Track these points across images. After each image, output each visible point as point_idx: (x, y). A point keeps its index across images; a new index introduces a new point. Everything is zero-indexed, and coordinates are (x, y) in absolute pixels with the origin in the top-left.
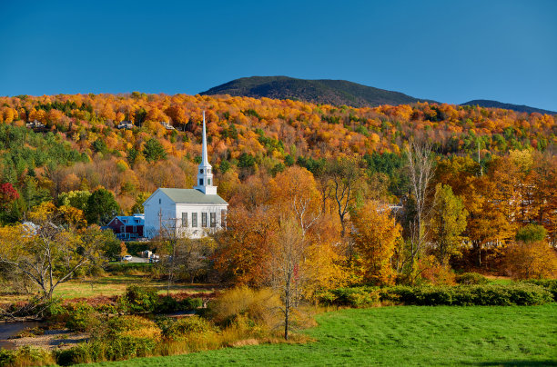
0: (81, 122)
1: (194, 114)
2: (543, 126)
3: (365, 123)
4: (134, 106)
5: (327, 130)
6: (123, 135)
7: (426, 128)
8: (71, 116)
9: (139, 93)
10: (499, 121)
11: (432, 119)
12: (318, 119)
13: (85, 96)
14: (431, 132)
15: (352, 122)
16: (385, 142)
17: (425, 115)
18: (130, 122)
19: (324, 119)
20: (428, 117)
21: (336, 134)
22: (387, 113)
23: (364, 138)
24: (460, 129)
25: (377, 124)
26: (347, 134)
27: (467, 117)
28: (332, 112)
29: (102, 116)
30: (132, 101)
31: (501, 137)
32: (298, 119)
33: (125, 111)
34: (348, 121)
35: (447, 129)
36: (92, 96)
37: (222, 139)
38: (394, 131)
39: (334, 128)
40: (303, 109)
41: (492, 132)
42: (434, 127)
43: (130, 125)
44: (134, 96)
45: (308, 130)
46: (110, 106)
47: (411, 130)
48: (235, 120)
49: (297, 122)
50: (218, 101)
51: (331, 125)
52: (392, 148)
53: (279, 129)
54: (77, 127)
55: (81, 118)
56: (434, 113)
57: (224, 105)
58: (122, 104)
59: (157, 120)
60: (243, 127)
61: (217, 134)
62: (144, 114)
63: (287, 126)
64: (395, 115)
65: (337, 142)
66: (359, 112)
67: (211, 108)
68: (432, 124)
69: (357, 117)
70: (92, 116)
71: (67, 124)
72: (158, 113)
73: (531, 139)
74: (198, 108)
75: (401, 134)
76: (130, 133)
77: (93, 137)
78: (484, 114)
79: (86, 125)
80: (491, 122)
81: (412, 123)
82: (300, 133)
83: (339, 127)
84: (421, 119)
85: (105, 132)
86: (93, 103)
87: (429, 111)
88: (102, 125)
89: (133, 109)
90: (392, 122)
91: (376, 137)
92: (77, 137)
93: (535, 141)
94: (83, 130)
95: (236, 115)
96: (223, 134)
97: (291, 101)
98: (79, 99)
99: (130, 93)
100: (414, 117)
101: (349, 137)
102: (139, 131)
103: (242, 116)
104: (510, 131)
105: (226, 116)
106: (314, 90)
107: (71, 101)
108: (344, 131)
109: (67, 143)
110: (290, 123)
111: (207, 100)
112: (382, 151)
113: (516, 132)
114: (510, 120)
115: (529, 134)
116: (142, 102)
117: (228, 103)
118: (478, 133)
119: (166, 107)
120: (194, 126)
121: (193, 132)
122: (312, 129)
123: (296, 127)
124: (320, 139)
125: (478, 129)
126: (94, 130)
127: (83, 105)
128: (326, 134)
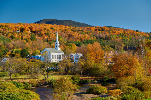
0: (6, 31)
1: (37, 29)
2: (130, 33)
3: (83, 31)
4: (20, 26)
5: (73, 33)
6: (18, 34)
7: (99, 33)
8: (3, 29)
9: (21, 23)
10: (119, 31)
11: (101, 31)
12: (70, 30)
13: (5, 23)
14: (101, 34)
15: (79, 31)
16: (89, 37)
17: (99, 29)
18: (19, 31)
19: (72, 30)
20: (99, 30)
21: (76, 34)
22: (88, 29)
23: (83, 36)
24: (109, 33)
25: (86, 32)
26: (79, 34)
27: (110, 30)
28: (74, 28)
29: (12, 29)
30: (19, 25)
31: (120, 36)
32: (65, 30)
33: (18, 27)
34: (78, 31)
35: (105, 33)
36: (8, 24)
37: (45, 35)
38: (91, 34)
39: (75, 33)
40: (66, 28)
41: (117, 34)
42: (101, 33)
43: (19, 32)
44: (19, 23)
45: (68, 33)
46: (13, 26)
47: (96, 33)
48: (48, 30)
49: (65, 31)
50: (42, 25)
51: (74, 32)
52: (91, 38)
53: (60, 33)
54: (5, 32)
55: (6, 29)
56: (101, 29)
57: (44, 26)
58: (17, 26)
59: (27, 30)
60: (51, 32)
61: (44, 34)
62: (23, 28)
63: (62, 32)
64: (91, 29)
65: (76, 36)
66: (81, 29)
67: (41, 27)
68: (101, 32)
69: (81, 30)
70: (9, 29)
71: (2, 31)
72: (27, 28)
73: (128, 36)
74: (38, 27)
75: (93, 35)
76: (20, 34)
77: (10, 35)
78: (114, 29)
79: (8, 31)
80: (117, 32)
81: (95, 32)
82: (66, 34)
83: (76, 32)
84: (98, 30)
85: (13, 33)
86: (8, 25)
87: (99, 28)
88: (12, 31)
89: (20, 27)
90: (90, 31)
91: (87, 35)
92: (5, 34)
93: (129, 37)
94: (7, 33)
95: (48, 29)
96: (46, 34)
97: (62, 26)
98: (4, 24)
99: (18, 23)
100: (96, 30)
101: (79, 35)
102: (22, 33)
103: (50, 29)
104: (122, 34)
105: (45, 29)
106: (63, 23)
107: (2, 25)
108: (78, 34)
109: (3, 36)
110: (63, 31)
111: (39, 25)
112: (88, 39)
113: (123, 34)
114: (121, 31)
115: (127, 35)
116: (22, 25)
117: (45, 26)
118: (113, 34)
119: (29, 27)
120: (37, 32)
121: (37, 33)
122: (69, 33)
123: (64, 32)
124: (71, 36)
125: (113, 33)
126: (10, 33)
127: (6, 26)
128: (73, 34)
